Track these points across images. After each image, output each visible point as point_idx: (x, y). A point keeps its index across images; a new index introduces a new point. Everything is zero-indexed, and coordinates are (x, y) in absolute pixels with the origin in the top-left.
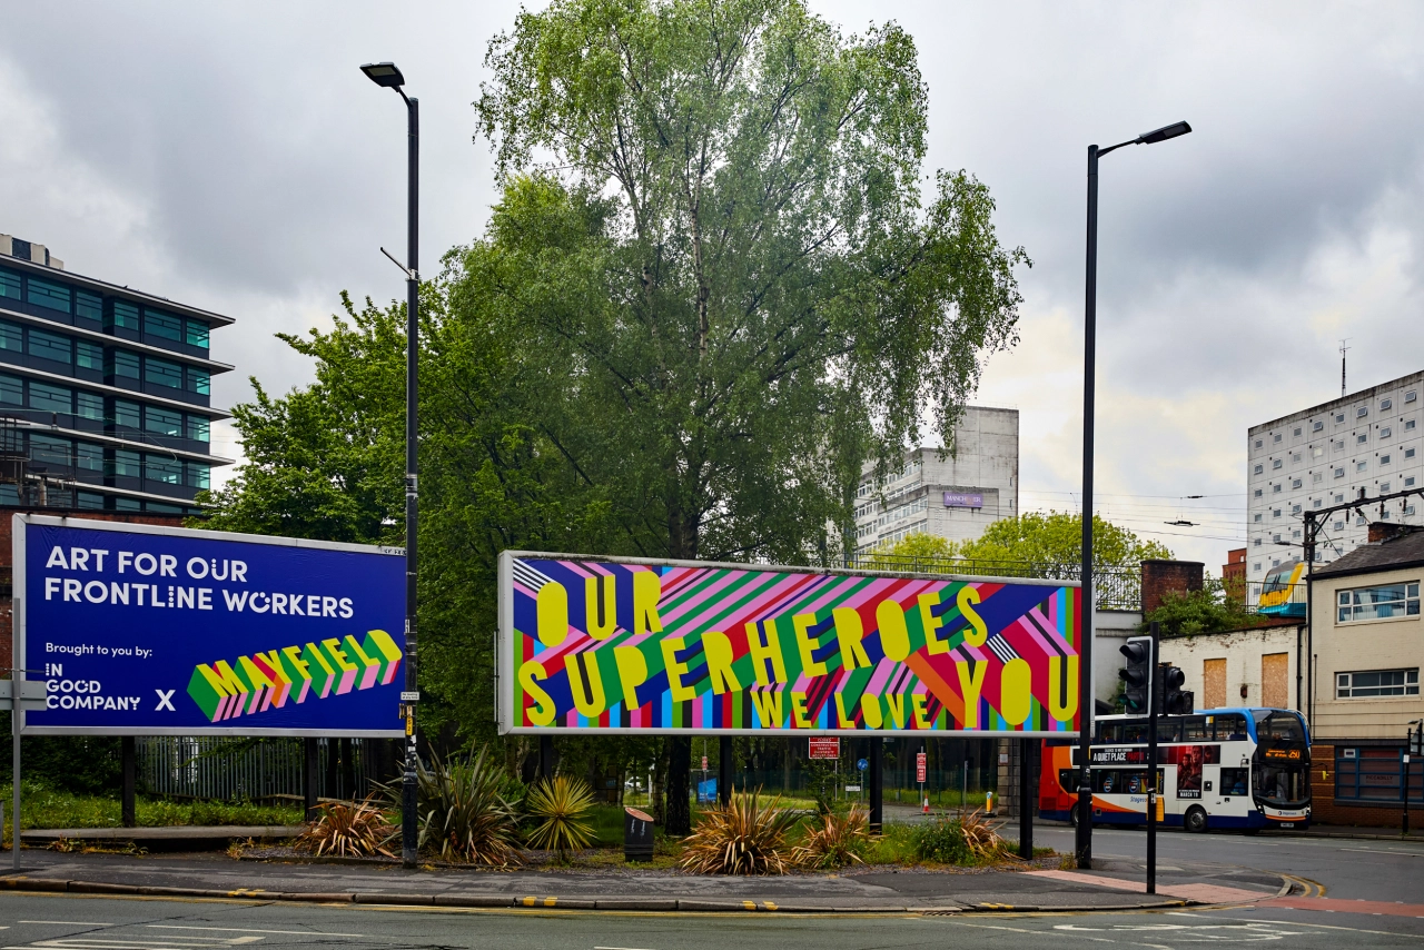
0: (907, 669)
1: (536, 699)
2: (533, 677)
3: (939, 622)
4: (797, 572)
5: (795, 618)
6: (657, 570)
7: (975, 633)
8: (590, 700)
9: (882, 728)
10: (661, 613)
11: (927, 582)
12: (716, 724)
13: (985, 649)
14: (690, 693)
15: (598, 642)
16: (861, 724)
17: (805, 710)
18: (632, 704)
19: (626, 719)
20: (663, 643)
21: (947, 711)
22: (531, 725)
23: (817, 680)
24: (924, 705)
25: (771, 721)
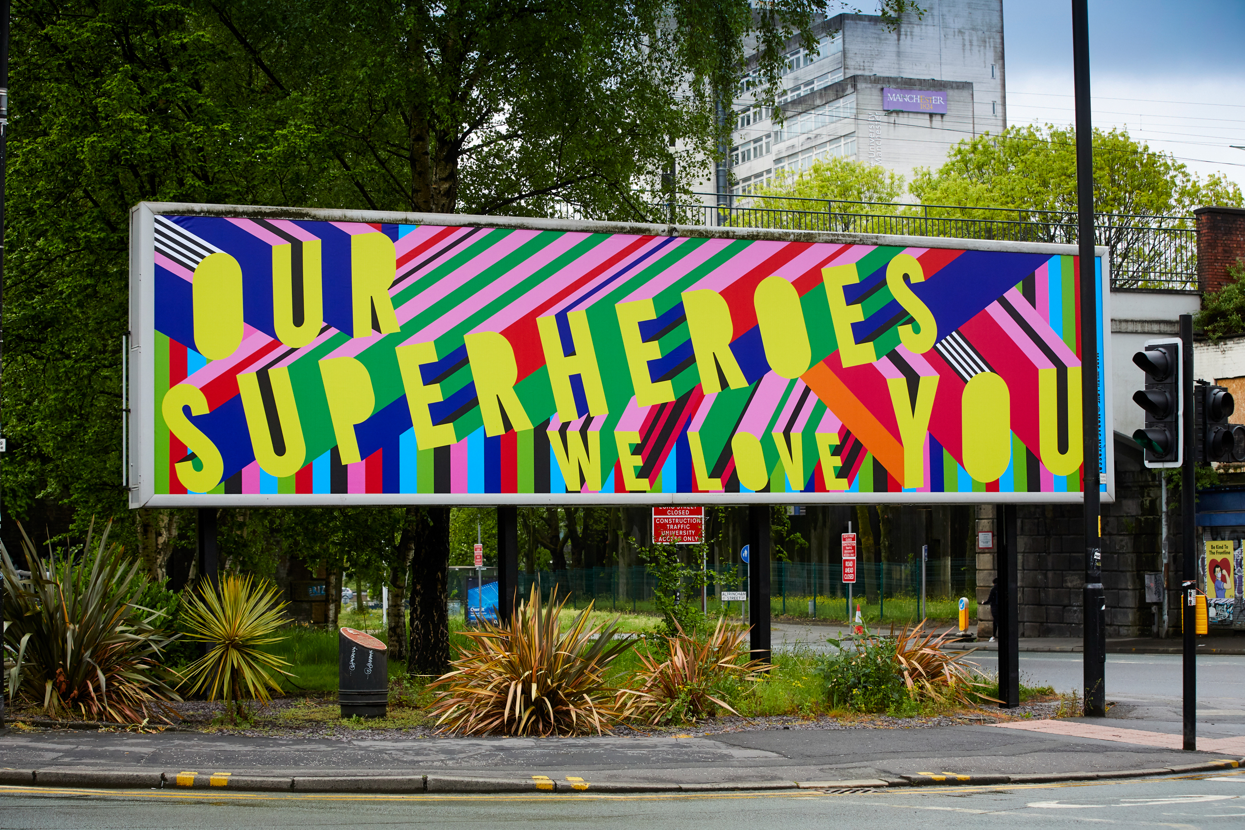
0: (807, 391)
1: (192, 448)
2: (187, 410)
3: (857, 313)
4: (622, 231)
5: (619, 307)
6: (391, 230)
7: (917, 330)
8: (280, 448)
9: (767, 489)
10: (397, 302)
11: (836, 247)
12: (490, 487)
13: (934, 357)
14: (446, 434)
15: (293, 350)
16: (732, 484)
17: (638, 461)
18: (350, 454)
19: (339, 482)
20: (401, 351)
21: (875, 461)
22: (184, 491)
23: (658, 411)
24: (836, 451)
25: (583, 480)
